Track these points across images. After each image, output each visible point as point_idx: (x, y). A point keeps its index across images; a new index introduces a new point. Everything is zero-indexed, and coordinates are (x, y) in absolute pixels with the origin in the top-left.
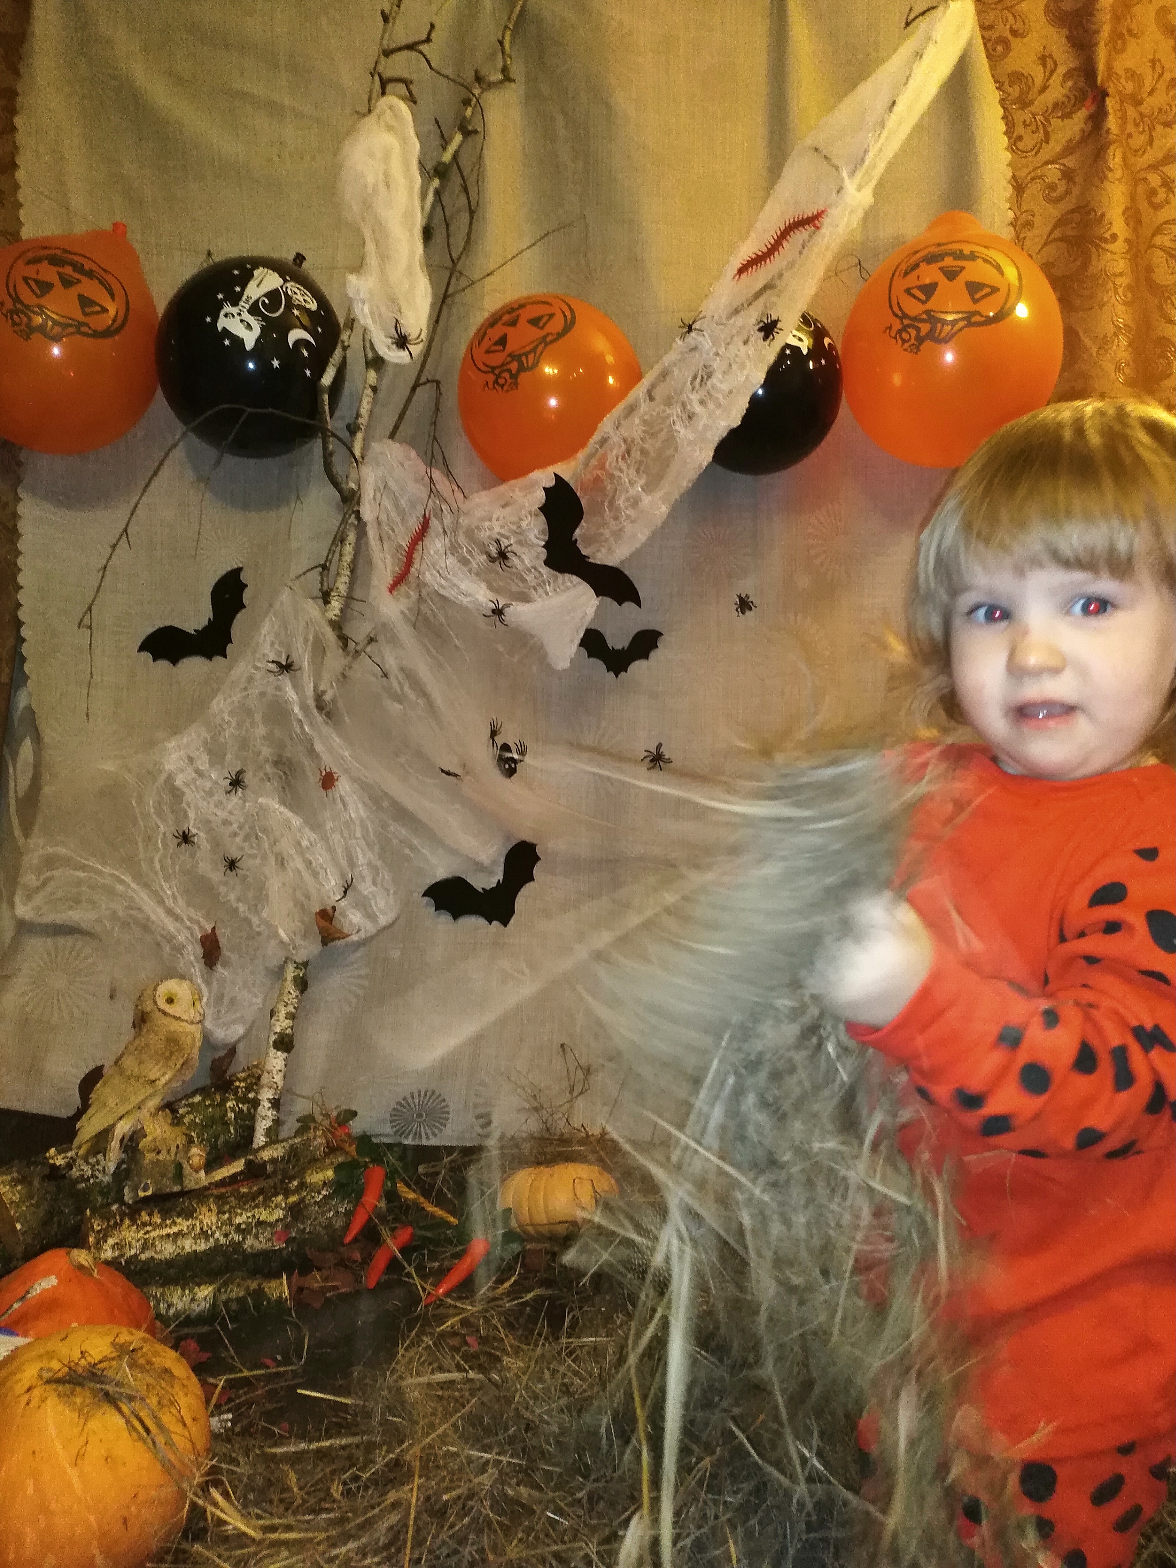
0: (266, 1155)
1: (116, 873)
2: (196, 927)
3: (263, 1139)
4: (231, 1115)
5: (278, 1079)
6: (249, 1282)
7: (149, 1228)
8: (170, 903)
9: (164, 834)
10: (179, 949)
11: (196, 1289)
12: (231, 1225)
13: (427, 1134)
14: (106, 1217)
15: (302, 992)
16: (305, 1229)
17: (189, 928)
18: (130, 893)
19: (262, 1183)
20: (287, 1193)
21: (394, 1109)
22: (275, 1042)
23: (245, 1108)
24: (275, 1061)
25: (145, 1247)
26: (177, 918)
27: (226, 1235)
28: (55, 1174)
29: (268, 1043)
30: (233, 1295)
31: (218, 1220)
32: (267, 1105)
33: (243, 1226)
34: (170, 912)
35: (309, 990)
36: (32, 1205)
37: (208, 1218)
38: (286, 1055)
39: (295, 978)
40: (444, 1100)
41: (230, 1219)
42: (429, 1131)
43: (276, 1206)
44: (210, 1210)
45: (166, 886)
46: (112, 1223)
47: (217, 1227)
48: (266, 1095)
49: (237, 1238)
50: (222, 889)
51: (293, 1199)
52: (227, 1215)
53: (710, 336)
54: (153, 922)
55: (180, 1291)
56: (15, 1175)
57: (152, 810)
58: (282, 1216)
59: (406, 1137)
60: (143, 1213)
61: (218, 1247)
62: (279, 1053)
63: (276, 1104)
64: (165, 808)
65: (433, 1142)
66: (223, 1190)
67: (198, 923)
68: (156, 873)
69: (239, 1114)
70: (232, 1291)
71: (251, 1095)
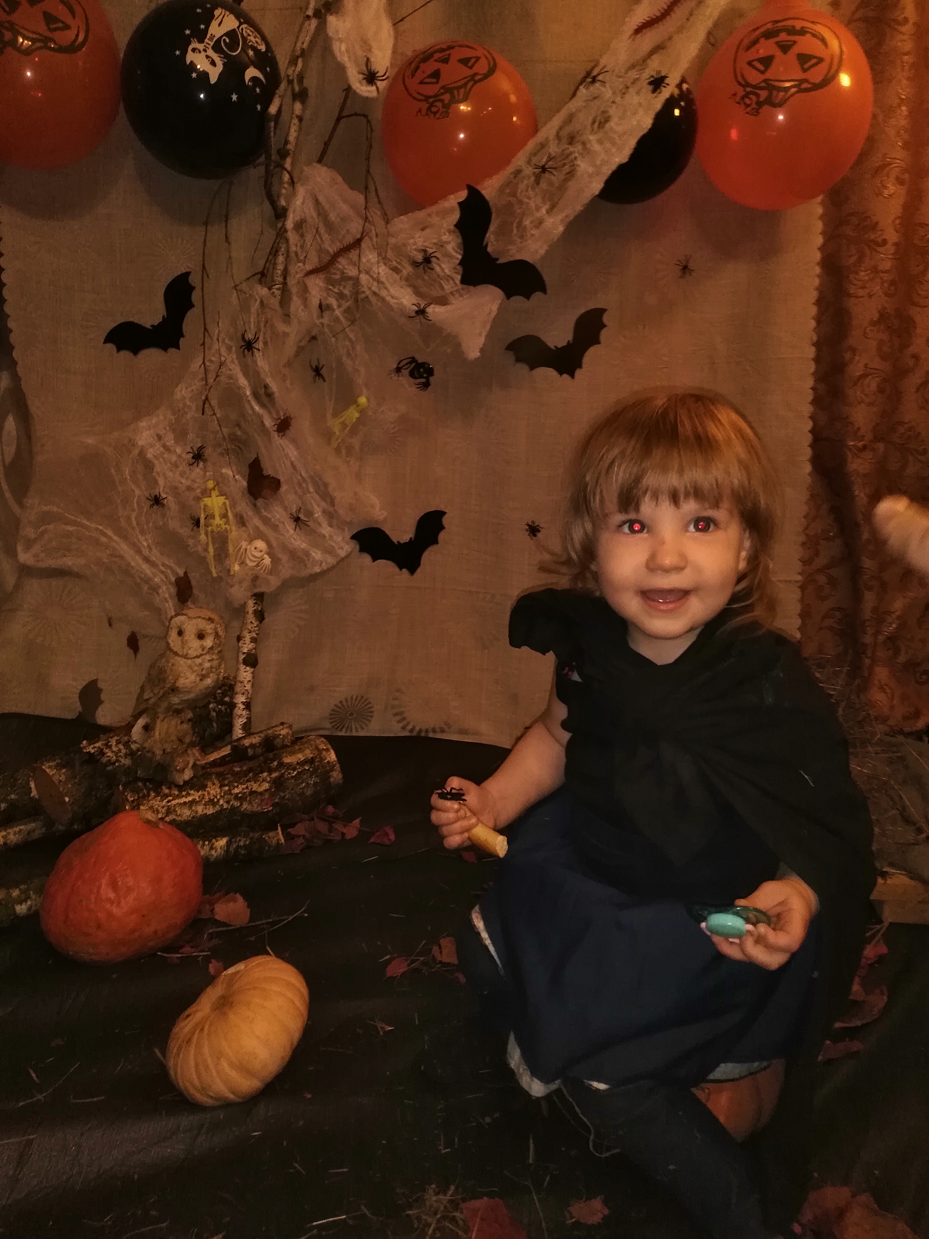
0: (247, 742)
1: (101, 527)
2: (169, 571)
3: (240, 731)
4: (214, 714)
5: (248, 687)
6: (251, 835)
7: (170, 798)
8: (146, 552)
9: (139, 496)
10: (155, 589)
11: (214, 840)
12: (231, 794)
13: (356, 728)
14: (136, 791)
15: (261, 622)
16: (285, 796)
17: (162, 572)
18: (114, 544)
19: (251, 764)
20: (270, 771)
21: (333, 710)
22: (244, 659)
23: (223, 708)
24: (245, 674)
25: (168, 812)
26: (152, 564)
27: (228, 802)
28: (92, 759)
29: (238, 661)
30: (242, 843)
31: (221, 791)
32: (242, 706)
33: (240, 795)
34: (147, 560)
35: (266, 620)
36: (75, 783)
37: (213, 790)
38: (252, 670)
39: (255, 612)
40: (370, 703)
41: (230, 790)
42: (358, 727)
43: (264, 780)
44: (214, 784)
45: (141, 538)
46: (141, 795)
47: (221, 796)
48: (240, 699)
49: (237, 804)
50: (191, 542)
51: (274, 775)
52: (227, 788)
53: (611, 88)
54: (132, 567)
55: (201, 842)
56: (59, 761)
57: (129, 477)
58: (268, 788)
59: (341, 730)
60: (163, 788)
61: (222, 810)
62: (248, 668)
63: (248, 706)
64: (139, 476)
65: (362, 733)
66: (221, 769)
67: (171, 568)
68: (133, 528)
69: (219, 713)
70: (240, 841)
71: (227, 699)
